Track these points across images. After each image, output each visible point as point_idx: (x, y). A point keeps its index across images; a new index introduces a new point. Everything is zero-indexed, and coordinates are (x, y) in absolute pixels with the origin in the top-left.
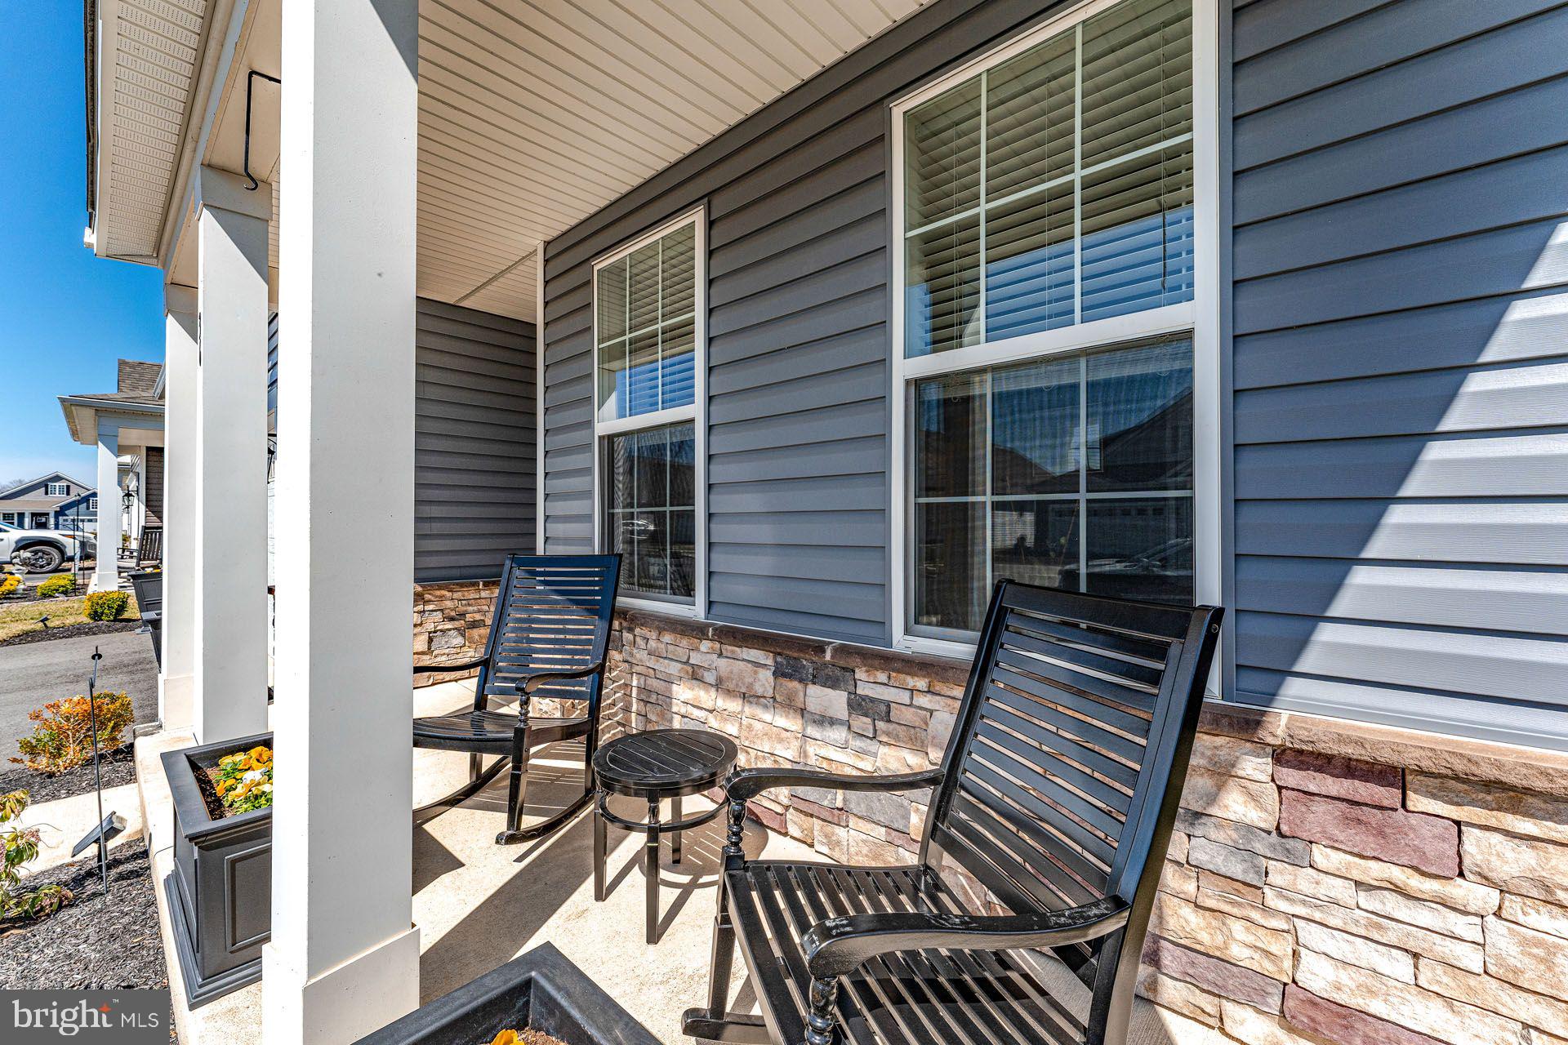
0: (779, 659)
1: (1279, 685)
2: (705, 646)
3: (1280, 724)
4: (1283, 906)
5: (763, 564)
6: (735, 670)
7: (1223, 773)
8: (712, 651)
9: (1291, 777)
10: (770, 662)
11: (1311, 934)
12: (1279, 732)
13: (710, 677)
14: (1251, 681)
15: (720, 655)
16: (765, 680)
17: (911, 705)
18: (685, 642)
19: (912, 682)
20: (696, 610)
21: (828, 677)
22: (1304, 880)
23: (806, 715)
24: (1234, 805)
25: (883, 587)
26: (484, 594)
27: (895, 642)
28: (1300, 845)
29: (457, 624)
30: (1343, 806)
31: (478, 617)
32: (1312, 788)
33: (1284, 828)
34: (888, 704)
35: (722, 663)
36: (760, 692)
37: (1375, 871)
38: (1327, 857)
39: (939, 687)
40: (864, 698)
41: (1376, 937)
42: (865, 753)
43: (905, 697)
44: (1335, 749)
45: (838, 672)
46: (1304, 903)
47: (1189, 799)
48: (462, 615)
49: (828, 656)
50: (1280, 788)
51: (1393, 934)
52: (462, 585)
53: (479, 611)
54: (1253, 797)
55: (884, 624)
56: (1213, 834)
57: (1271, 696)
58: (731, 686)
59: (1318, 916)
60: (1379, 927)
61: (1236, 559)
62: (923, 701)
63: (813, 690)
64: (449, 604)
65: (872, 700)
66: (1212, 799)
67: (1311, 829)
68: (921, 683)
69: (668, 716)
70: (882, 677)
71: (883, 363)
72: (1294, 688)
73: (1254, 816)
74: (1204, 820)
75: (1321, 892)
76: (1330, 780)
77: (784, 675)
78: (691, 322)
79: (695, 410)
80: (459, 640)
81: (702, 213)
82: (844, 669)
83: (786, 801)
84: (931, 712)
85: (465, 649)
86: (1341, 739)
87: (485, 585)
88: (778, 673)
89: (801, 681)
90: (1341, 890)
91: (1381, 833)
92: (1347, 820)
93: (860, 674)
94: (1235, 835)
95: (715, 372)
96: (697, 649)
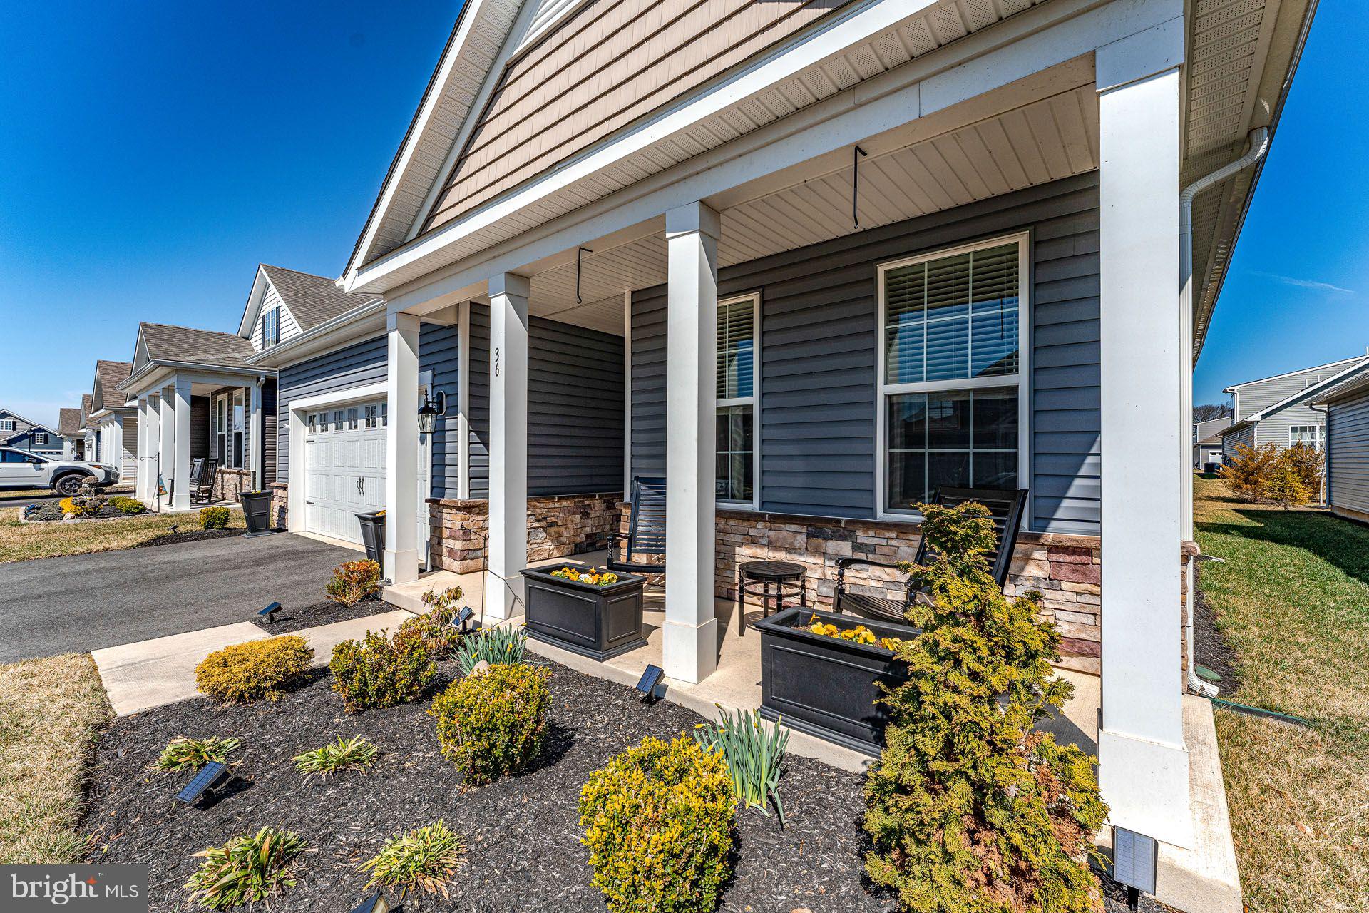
0: (810, 529)
1: (1049, 523)
2: (760, 525)
3: (1049, 537)
4: (1051, 606)
5: (799, 481)
6: (781, 536)
7: (1027, 558)
8: (765, 527)
9: (1054, 557)
10: (804, 531)
11: (1060, 615)
12: (1049, 540)
13: (764, 541)
14: (1040, 523)
15: (770, 529)
16: (801, 540)
17: (887, 545)
18: (745, 524)
19: (887, 535)
20: (755, 506)
21: (840, 536)
22: (1058, 595)
23: (826, 556)
24: (1032, 570)
25: (872, 492)
26: (557, 505)
27: (878, 517)
28: (1056, 582)
29: (544, 524)
30: (1072, 565)
31: (554, 520)
32: (1061, 560)
33: (1051, 577)
34: (875, 546)
35: (772, 533)
36: (798, 546)
37: (1082, 587)
38: (1066, 585)
39: (902, 535)
40: (862, 544)
41: (1083, 611)
42: (861, 570)
43: (884, 542)
44: (1068, 544)
45: (846, 533)
46: (1058, 603)
47: (1012, 571)
48: (545, 518)
49: (843, 525)
50: (1050, 562)
51: (1088, 609)
52: (547, 499)
53: (554, 516)
54: (1040, 567)
55: (872, 509)
56: (1025, 583)
57: (1044, 529)
58: (778, 545)
59: (1063, 607)
60: (1084, 607)
61: (1034, 476)
62: (895, 543)
63: (830, 543)
64: (538, 511)
65: (866, 544)
66: (1022, 569)
67: (1061, 575)
68: (893, 535)
69: (732, 565)
70: (872, 533)
71: (873, 386)
72: (1054, 524)
73: (1041, 574)
74: (1020, 578)
75: (1064, 598)
76: (1067, 557)
77: (813, 536)
78: (751, 353)
79: (754, 400)
80: (543, 535)
81: (758, 296)
82: (851, 531)
83: (815, 599)
84: (898, 547)
85: (547, 540)
86: (1071, 540)
87: (559, 499)
88: (809, 536)
89: (824, 539)
90: (1072, 596)
91: (1085, 574)
92: (1074, 571)
93: (858, 533)
94: (1033, 582)
95: (766, 381)
96: (755, 527)
